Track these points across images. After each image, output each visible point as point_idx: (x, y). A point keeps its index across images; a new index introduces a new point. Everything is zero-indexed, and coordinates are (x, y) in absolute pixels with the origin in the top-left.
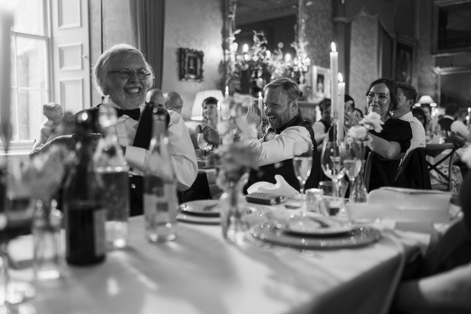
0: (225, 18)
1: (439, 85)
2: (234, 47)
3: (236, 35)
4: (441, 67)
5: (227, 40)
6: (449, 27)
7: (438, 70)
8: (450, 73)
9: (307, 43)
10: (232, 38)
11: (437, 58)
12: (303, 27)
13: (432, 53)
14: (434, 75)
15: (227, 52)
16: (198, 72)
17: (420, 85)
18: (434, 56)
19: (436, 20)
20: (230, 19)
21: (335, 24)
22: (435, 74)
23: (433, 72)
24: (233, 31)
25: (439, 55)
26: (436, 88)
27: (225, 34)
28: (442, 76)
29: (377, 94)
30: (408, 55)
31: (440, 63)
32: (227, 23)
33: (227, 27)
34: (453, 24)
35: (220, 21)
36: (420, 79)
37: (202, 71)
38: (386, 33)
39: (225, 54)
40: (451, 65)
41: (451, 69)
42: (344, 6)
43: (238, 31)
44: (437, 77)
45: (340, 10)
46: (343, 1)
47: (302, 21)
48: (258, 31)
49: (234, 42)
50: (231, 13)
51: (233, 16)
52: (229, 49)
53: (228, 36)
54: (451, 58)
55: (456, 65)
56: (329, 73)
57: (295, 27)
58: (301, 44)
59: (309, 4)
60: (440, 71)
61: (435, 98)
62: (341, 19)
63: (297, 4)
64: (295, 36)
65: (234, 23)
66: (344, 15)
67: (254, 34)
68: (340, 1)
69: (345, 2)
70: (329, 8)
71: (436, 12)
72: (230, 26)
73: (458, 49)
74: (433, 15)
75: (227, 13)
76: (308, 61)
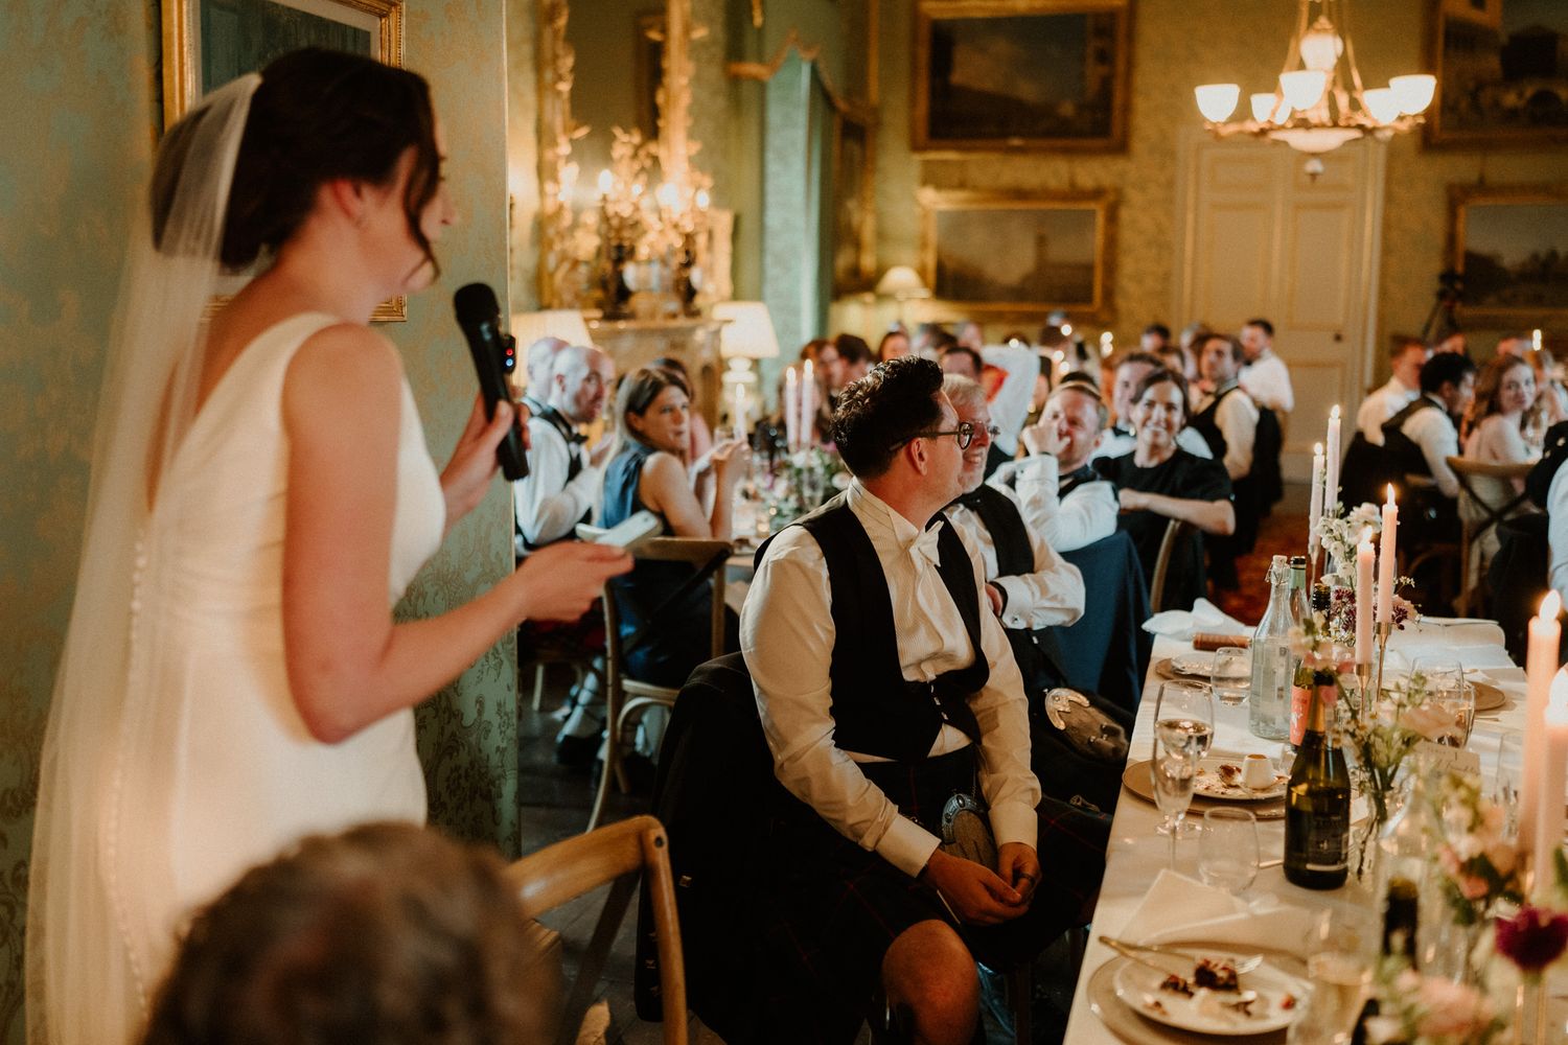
0: (541, 88)
1: (933, 237)
2: (569, 173)
3: (573, 142)
4: (939, 187)
5: (549, 155)
6: (958, 77)
7: (930, 197)
8: (964, 207)
9: (695, 147)
10: (564, 148)
11: (927, 163)
12: (683, 99)
13: (916, 147)
14: (918, 210)
15: (549, 187)
17: (881, 236)
18: (918, 158)
19: (924, 56)
20: (559, 93)
21: (735, 81)
22: (924, 208)
23: (915, 201)
24: (567, 130)
25: (933, 156)
26: (924, 246)
27: (543, 136)
28: (940, 213)
29: (1162, 402)
30: (858, 154)
31: (931, 178)
32: (548, 107)
33: (547, 117)
34: (973, 70)
35: (530, 98)
36: (880, 217)
38: (828, 100)
39: (542, 193)
40: (962, 185)
41: (961, 195)
42: (760, 31)
43: (582, 132)
44: (925, 216)
45: (750, 41)
46: (758, 20)
47: (682, 81)
48: (626, 131)
49: (569, 159)
50: (560, 78)
51: (565, 87)
52: (556, 180)
53: (554, 143)
54: (962, 164)
55: (975, 188)
56: (723, 222)
57: (660, 98)
58: (678, 147)
59: (700, 33)
60: (935, 200)
61: (922, 273)
62: (751, 68)
63: (664, 30)
64: (661, 123)
65: (567, 107)
66: (760, 59)
67: (614, 138)
68: (751, 18)
69: (764, 21)
70: (721, 35)
71: (924, 33)
72: (558, 113)
73: (978, 143)
74: (914, 39)
75: (549, 75)
76: (704, 200)
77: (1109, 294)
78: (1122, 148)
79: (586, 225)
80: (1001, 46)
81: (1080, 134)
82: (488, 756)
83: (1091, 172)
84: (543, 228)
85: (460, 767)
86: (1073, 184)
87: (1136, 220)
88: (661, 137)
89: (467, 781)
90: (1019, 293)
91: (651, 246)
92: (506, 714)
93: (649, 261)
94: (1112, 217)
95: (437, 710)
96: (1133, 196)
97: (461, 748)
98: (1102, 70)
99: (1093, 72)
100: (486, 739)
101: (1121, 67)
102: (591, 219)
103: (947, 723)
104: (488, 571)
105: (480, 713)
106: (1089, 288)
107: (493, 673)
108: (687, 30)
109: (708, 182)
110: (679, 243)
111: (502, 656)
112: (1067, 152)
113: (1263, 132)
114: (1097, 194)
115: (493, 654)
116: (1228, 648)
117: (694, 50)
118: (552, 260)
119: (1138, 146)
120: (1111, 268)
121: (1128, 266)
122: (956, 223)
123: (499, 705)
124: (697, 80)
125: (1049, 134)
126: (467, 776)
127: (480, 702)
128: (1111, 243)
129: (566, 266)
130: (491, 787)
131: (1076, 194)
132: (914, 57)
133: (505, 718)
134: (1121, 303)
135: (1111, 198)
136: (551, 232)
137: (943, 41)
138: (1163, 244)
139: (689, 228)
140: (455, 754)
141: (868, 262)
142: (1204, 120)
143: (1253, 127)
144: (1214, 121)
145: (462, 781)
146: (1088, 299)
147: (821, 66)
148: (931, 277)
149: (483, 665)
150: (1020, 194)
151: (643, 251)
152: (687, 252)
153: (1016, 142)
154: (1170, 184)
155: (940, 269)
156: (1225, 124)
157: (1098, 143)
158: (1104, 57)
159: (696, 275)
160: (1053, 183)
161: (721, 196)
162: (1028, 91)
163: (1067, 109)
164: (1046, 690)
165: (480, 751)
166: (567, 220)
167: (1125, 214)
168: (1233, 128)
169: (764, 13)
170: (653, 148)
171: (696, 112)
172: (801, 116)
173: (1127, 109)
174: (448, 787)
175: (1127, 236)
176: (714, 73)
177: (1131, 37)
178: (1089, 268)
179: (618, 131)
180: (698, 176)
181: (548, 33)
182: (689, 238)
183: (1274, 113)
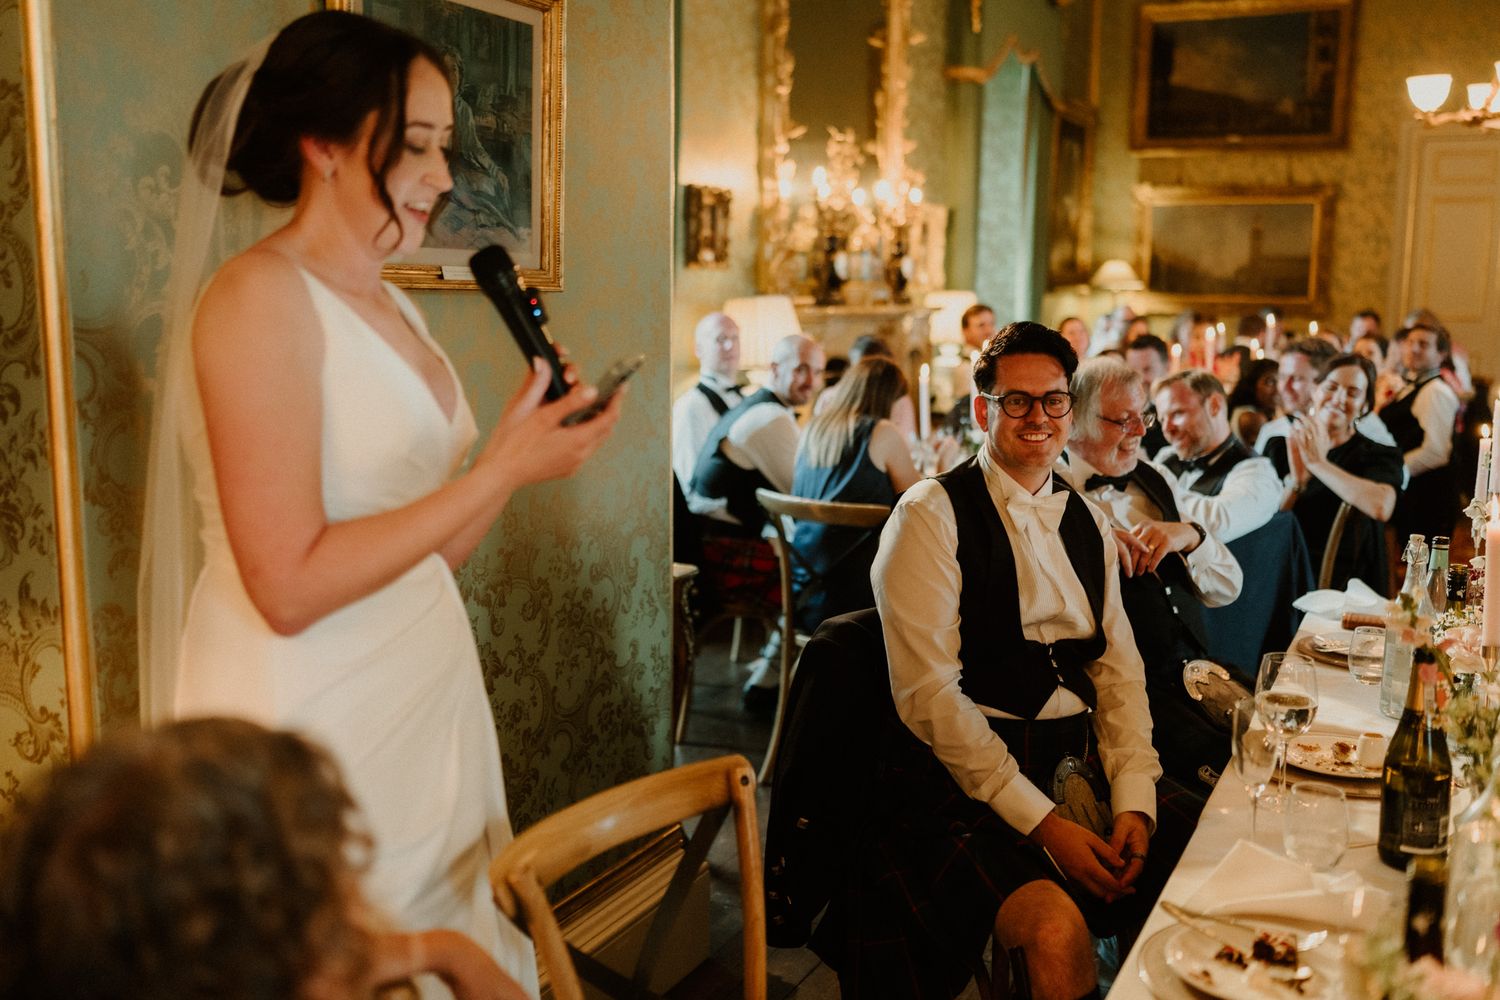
0: (763, 91)
1: (1148, 231)
2: (786, 169)
3: (791, 141)
4: (1155, 183)
5: (768, 153)
6: (1177, 78)
7: (1147, 193)
8: (1176, 203)
9: (911, 146)
10: (782, 147)
11: (1144, 161)
12: (901, 102)
13: (1134, 146)
14: (1135, 206)
15: (768, 183)
16: (719, 244)
17: (1098, 231)
18: (1135, 156)
19: (1145, 57)
20: (778, 96)
21: (953, 84)
22: (1140, 204)
23: (1132, 197)
24: (785, 130)
25: (1151, 154)
26: (1140, 240)
27: (764, 136)
28: (1157, 210)
29: (1345, 385)
30: (1076, 153)
31: (1150, 175)
32: (769, 108)
33: (768, 119)
34: (1193, 71)
35: (752, 100)
36: (1097, 213)
37: (726, 242)
38: (1046, 101)
39: (761, 189)
40: (1179, 182)
41: (1178, 191)
42: (979, 37)
43: (799, 132)
44: (1142, 212)
45: (968, 47)
46: (977, 26)
47: (899, 82)
48: (841, 130)
49: (786, 157)
50: (780, 82)
51: (784, 91)
52: (773, 176)
53: (773, 142)
54: (1179, 162)
55: (1192, 184)
56: (938, 216)
57: (879, 101)
58: (894, 146)
59: (918, 39)
60: (1150, 196)
61: (1136, 267)
62: (969, 72)
63: (885, 39)
64: (879, 124)
65: (786, 109)
66: (978, 62)
67: (829, 136)
68: (970, 24)
69: (982, 29)
70: (940, 40)
71: (1146, 37)
72: (777, 115)
73: (1197, 141)
74: (1136, 42)
75: (770, 80)
76: (917, 196)
77: (1324, 288)
78: (1343, 144)
79: (805, 219)
80: (1223, 47)
81: (1298, 130)
82: (641, 696)
83: (1309, 168)
84: (760, 220)
85: (612, 704)
86: (1290, 179)
87: (1355, 215)
88: (878, 136)
89: (618, 716)
90: (1231, 286)
91: (864, 238)
92: (661, 658)
93: (861, 252)
94: (1330, 212)
95: (589, 650)
96: (1352, 189)
97: (614, 686)
98: (1323, 67)
99: (1314, 71)
100: (639, 679)
101: (1343, 62)
102: (810, 213)
103: (1062, 685)
104: (644, 525)
105: (634, 655)
106: (1305, 280)
107: (648, 620)
108: (906, 36)
109: (920, 179)
110: (889, 235)
111: (658, 604)
112: (1284, 148)
113: (1476, 121)
114: (1315, 188)
115: (648, 602)
116: (1368, 627)
117: (913, 56)
118: (768, 250)
119: (1359, 142)
120: (1327, 261)
121: (1344, 259)
122: (1173, 218)
123: (654, 649)
124: (915, 84)
125: (1269, 131)
126: (619, 711)
127: (634, 645)
128: (1328, 237)
129: (781, 256)
130: (643, 724)
131: (1293, 189)
132: (1135, 61)
133: (660, 661)
134: (1336, 296)
135: (1329, 192)
136: (768, 224)
137: (1164, 45)
138: (1382, 238)
139: (901, 221)
140: (607, 691)
141: (1084, 256)
142: (1415, 110)
143: (1466, 116)
144: (1425, 110)
145: (615, 717)
146: (1303, 291)
147: (1040, 70)
148: (1146, 270)
149: (637, 612)
150: (1236, 189)
151: (856, 242)
152: (899, 244)
153: (1234, 139)
154: (1391, 179)
155: (1155, 262)
156: (1437, 114)
157: (1318, 139)
158: (1326, 55)
159: (907, 266)
160: (1270, 179)
161: (936, 190)
162: (1247, 89)
163: (1287, 106)
164: (1185, 661)
165: (633, 691)
166: (784, 214)
167: (1343, 209)
168: (1445, 118)
169: (982, 20)
170: (871, 148)
171: (913, 115)
172: (1020, 117)
173: (1349, 104)
174: (600, 721)
175: (1345, 230)
176: (933, 77)
177: (1354, 34)
178: (1305, 261)
179: (833, 131)
180: (911, 173)
181: (770, 41)
182: (901, 231)
183: (1488, 103)
